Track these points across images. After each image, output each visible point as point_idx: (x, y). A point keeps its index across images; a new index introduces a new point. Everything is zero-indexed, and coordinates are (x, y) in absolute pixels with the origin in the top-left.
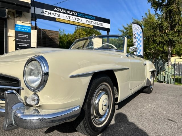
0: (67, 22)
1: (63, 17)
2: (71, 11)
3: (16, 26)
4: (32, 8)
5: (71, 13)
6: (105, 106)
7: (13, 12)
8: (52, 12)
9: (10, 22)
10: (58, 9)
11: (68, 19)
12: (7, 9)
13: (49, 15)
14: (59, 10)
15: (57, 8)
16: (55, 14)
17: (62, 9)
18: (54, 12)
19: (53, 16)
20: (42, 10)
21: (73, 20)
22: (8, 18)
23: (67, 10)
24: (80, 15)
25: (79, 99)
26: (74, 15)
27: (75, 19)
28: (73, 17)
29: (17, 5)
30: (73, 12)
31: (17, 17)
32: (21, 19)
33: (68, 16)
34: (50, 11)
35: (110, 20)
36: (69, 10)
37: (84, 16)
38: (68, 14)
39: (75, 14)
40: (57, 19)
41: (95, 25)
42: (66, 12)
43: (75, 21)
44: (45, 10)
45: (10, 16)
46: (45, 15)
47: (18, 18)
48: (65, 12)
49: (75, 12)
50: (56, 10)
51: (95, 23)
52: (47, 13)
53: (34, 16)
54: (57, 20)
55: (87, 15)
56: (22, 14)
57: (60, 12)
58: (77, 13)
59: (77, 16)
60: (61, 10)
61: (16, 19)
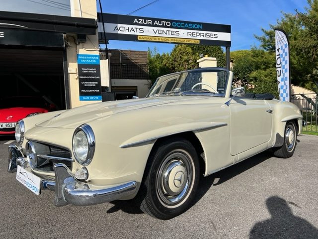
0: (155, 39)
1: (149, 31)
2: (160, 20)
3: (79, 57)
4: (100, 25)
5: (160, 23)
6: (179, 181)
7: (73, 37)
8: (130, 26)
9: (70, 52)
10: (139, 21)
11: (157, 35)
12: (65, 33)
13: (127, 32)
14: (142, 22)
15: (138, 18)
16: (135, 30)
17: (145, 19)
18: (134, 27)
19: (132, 33)
20: (114, 25)
21: (164, 35)
22: (66, 46)
23: (153, 20)
24: (177, 24)
25: (135, 173)
26: (166, 27)
27: (168, 32)
28: (165, 29)
29: (78, 26)
30: (164, 22)
31: (79, 43)
32: (85, 45)
33: (156, 29)
34: (127, 26)
35: (230, 26)
36: (157, 20)
37: (182, 25)
38: (156, 26)
39: (168, 24)
40: (138, 37)
41: (202, 38)
42: (153, 23)
43: (167, 36)
44: (119, 25)
45: (69, 43)
46: (119, 32)
47: (81, 44)
48: (151, 23)
49: (166, 20)
50: (137, 22)
51: (203, 35)
52: (124, 29)
53: (103, 37)
54: (139, 39)
55: (188, 23)
56: (85, 38)
57: (143, 25)
58: (172, 21)
59: (171, 27)
60: (145, 22)
61: (78, 46)
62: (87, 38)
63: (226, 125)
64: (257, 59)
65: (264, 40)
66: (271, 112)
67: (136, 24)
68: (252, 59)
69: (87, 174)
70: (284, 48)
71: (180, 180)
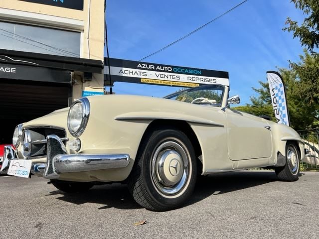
0: (157, 82)
1: (151, 75)
2: (162, 66)
3: (84, 94)
4: (106, 68)
5: (162, 68)
6: (174, 169)
7: (80, 76)
8: (134, 70)
9: (76, 90)
10: (142, 66)
11: (159, 78)
12: (72, 71)
13: (131, 75)
14: (145, 67)
15: (142, 63)
16: (139, 73)
17: (148, 64)
18: (138, 70)
19: (136, 76)
20: (120, 68)
21: (166, 79)
22: (73, 83)
23: (156, 65)
24: (177, 70)
25: (129, 148)
26: (167, 71)
27: (169, 77)
28: (167, 74)
29: (85, 65)
30: (166, 68)
31: (85, 81)
32: (91, 83)
33: (158, 73)
34: (131, 70)
35: (227, 73)
36: (160, 65)
37: (183, 71)
38: (158, 70)
39: (170, 69)
40: (142, 79)
41: (202, 82)
42: (155, 68)
43: (169, 79)
44: (124, 69)
45: (76, 81)
46: (124, 75)
47: (87, 82)
48: (153, 68)
49: (168, 66)
50: (141, 66)
51: (201, 79)
52: (128, 72)
53: (109, 79)
54: (142, 81)
55: (188, 69)
56: (91, 77)
57: (146, 69)
58: (173, 67)
59: (172, 72)
60: (148, 67)
61: (84, 84)
62: (93, 77)
63: (223, 126)
64: (257, 109)
65: (262, 92)
66: (269, 129)
67: (140, 68)
68: (252, 109)
69: (80, 145)
70: (279, 87)
71: (176, 168)
